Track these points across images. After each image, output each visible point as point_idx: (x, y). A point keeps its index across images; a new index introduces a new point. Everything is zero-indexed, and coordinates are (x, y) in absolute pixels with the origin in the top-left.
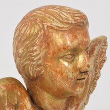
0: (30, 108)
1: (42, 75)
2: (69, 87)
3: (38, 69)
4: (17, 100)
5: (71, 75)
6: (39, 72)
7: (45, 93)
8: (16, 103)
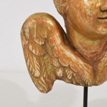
0: (59, 44)
1: (68, 11)
2: (89, 25)
3: (63, 5)
4: (46, 34)
5: (89, 12)
6: (65, 8)
7: (75, 32)
8: (46, 37)
